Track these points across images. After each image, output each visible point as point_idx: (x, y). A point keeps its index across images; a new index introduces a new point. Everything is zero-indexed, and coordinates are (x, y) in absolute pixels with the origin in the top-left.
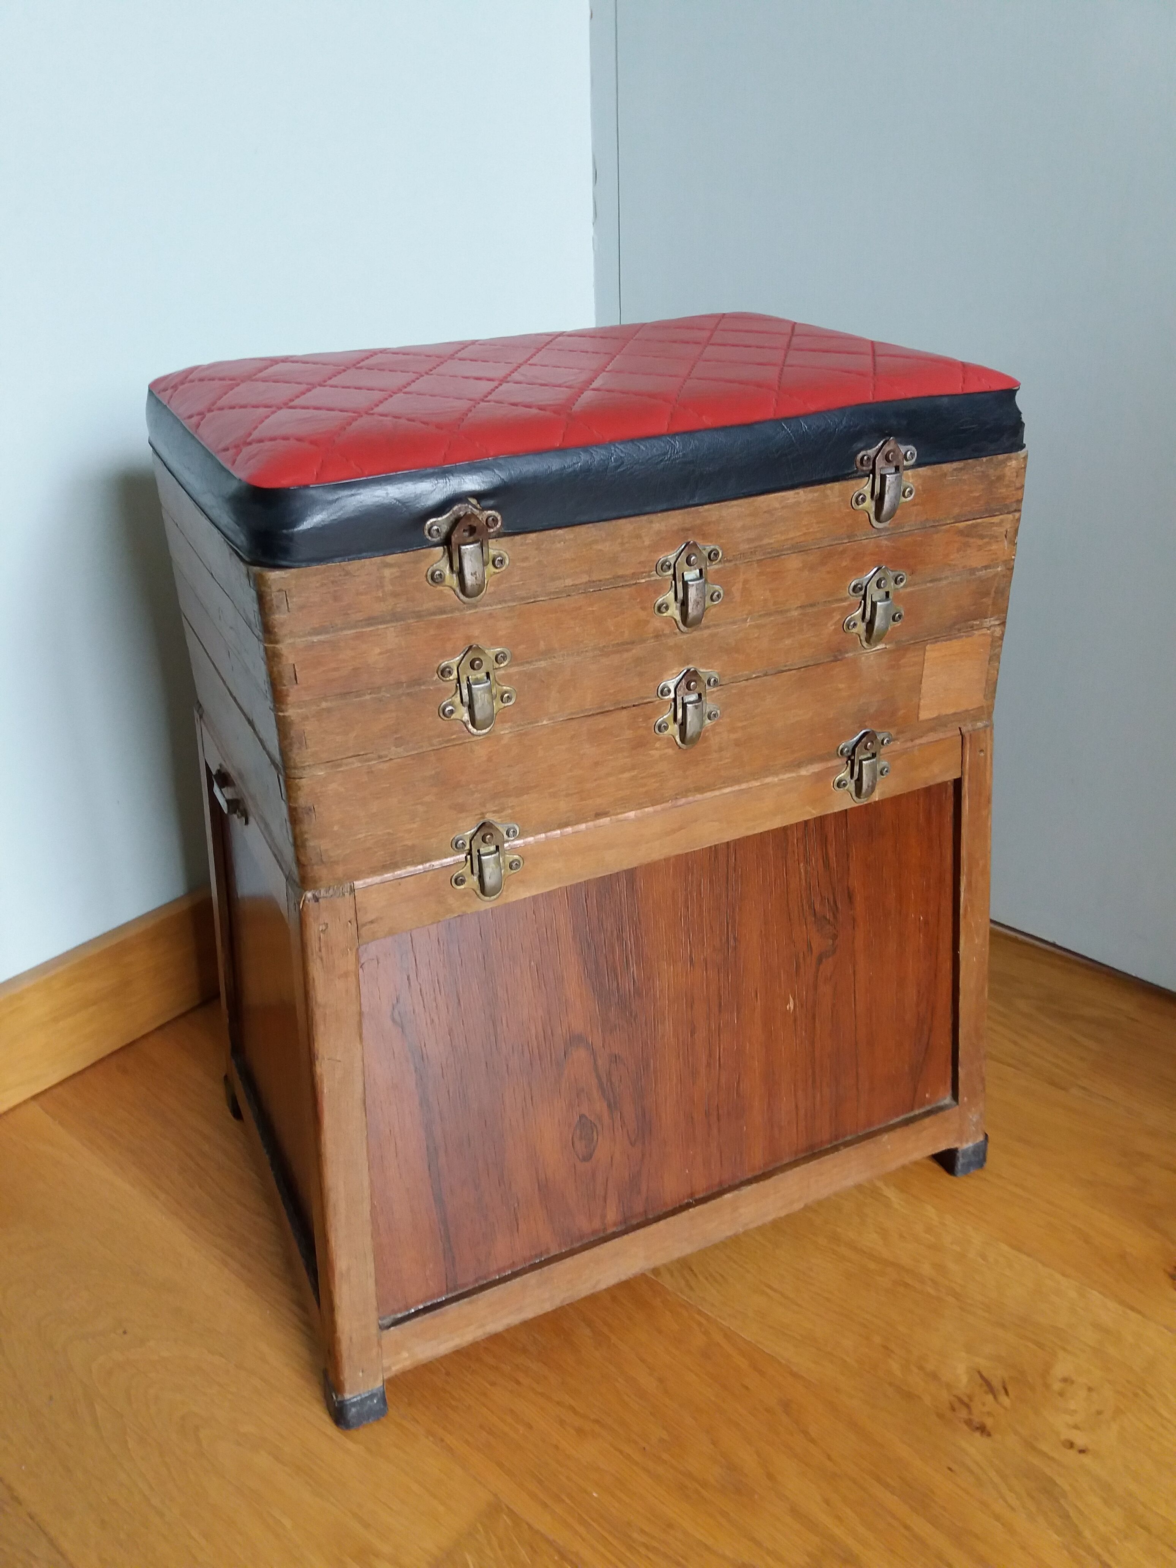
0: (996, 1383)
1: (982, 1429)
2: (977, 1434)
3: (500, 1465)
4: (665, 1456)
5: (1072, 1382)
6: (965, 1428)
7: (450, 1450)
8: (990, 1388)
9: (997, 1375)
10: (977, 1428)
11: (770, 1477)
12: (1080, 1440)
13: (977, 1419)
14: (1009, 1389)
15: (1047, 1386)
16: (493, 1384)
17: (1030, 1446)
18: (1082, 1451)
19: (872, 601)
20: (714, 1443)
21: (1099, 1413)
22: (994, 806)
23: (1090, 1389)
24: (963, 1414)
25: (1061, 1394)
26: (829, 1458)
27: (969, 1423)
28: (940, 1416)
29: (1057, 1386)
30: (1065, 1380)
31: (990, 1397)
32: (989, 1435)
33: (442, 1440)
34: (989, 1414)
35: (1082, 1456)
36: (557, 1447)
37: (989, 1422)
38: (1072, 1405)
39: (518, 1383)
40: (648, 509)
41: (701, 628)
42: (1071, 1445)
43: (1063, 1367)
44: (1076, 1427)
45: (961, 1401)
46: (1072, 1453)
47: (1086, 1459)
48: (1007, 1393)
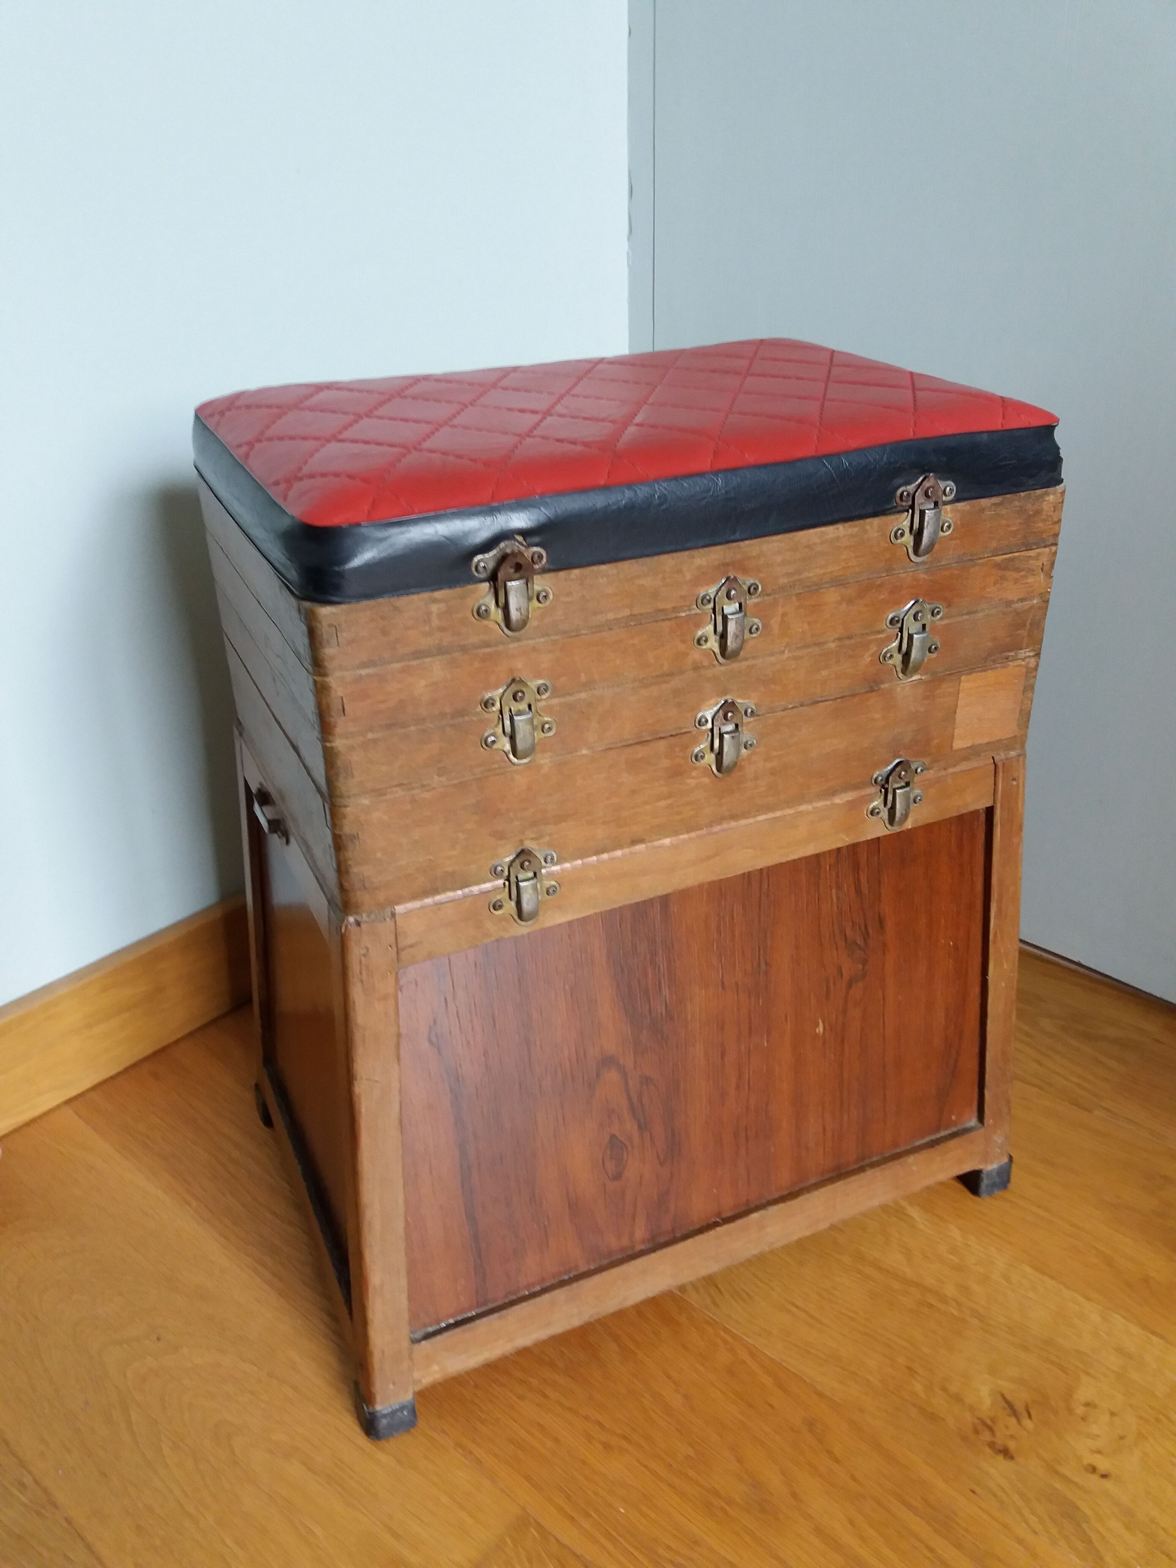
0: (1019, 1406)
1: (1005, 1453)
2: (1000, 1458)
3: (528, 1479)
4: (691, 1473)
5: (1095, 1407)
6: (988, 1450)
7: (479, 1462)
8: (1012, 1409)
9: (1021, 1398)
10: (1000, 1451)
11: (794, 1495)
12: (1103, 1464)
13: (1000, 1441)
14: (1033, 1412)
15: (1070, 1411)
16: (521, 1397)
17: (1052, 1470)
18: (1104, 1476)
19: (908, 633)
20: (740, 1460)
21: (1122, 1438)
22: (1025, 833)
23: (1113, 1414)
24: (986, 1436)
25: (1084, 1419)
26: (853, 1478)
27: (992, 1445)
28: (965, 1439)
29: (1080, 1410)
30: (1087, 1405)
31: (1013, 1420)
32: (1012, 1458)
33: (471, 1453)
34: (1012, 1437)
35: (1104, 1481)
36: (584, 1462)
37: (1012, 1445)
38: (1095, 1429)
39: (545, 1396)
40: (689, 545)
41: (739, 661)
42: (1093, 1469)
43: (1086, 1391)
44: (1099, 1452)
45: (984, 1424)
46: (1095, 1478)
47: (1107, 1484)
48: (1030, 1416)
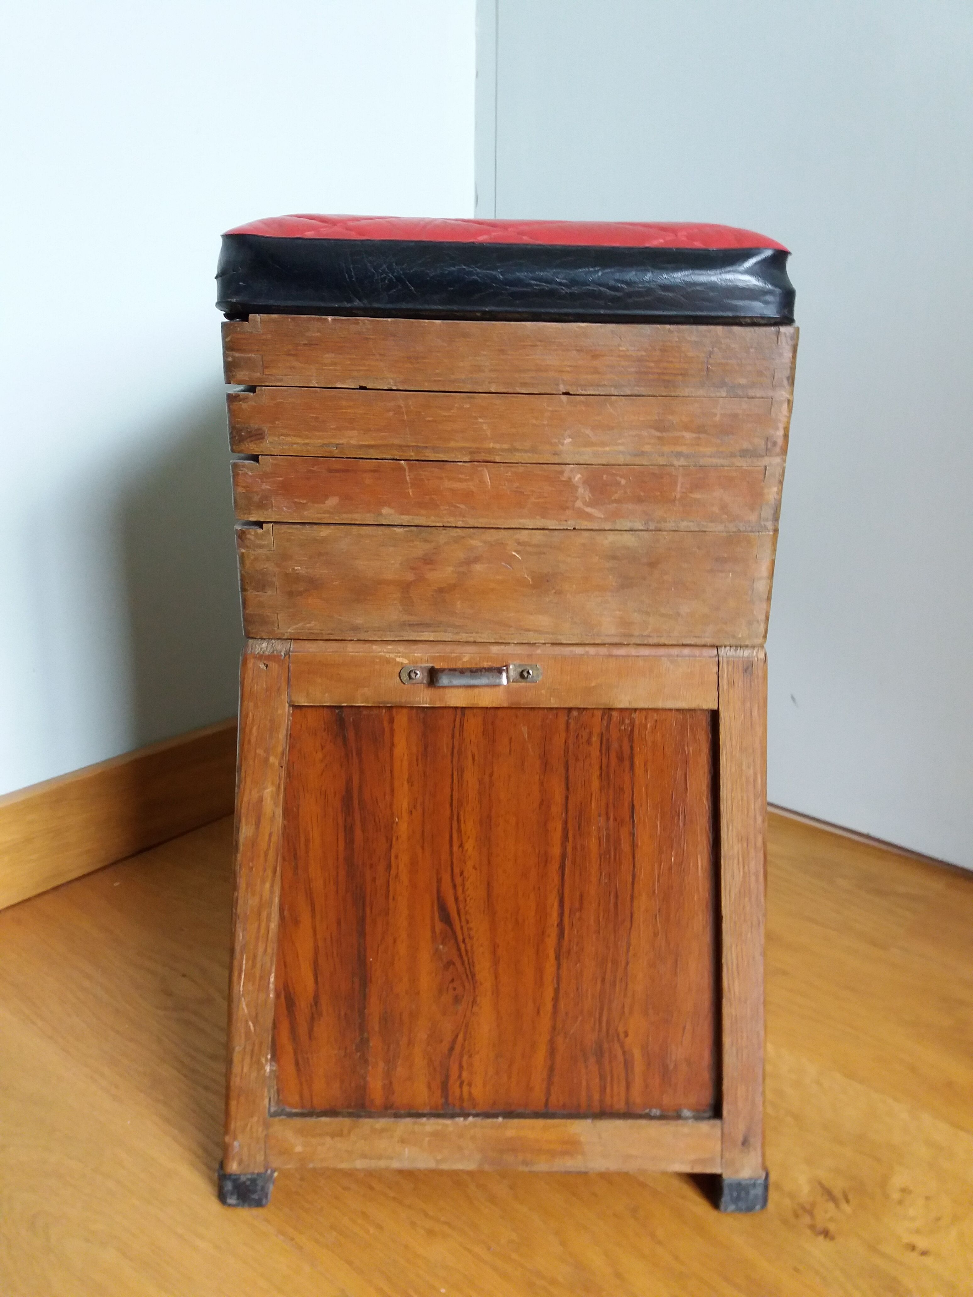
0: (837, 1192)
1: (826, 1233)
2: (821, 1238)
3: (350, 1263)
4: (514, 1256)
5: (910, 1192)
6: (809, 1232)
7: (300, 1248)
8: (829, 1195)
9: (838, 1185)
10: (820, 1233)
11: (618, 1275)
12: (922, 1243)
13: (820, 1226)
14: (851, 1197)
15: (886, 1196)
16: (346, 1189)
17: (873, 1248)
18: (924, 1253)
20: (563, 1244)
21: (938, 1219)
23: (927, 1198)
24: (807, 1220)
25: (900, 1202)
26: (676, 1258)
27: (812, 1227)
28: (785, 1222)
29: (896, 1196)
30: (904, 1190)
31: (831, 1205)
32: (832, 1238)
33: (292, 1239)
34: (831, 1219)
35: (923, 1258)
36: (406, 1247)
37: (832, 1227)
38: (911, 1212)
39: (371, 1188)
42: (913, 1248)
43: (899, 1179)
44: (918, 1232)
45: (803, 1208)
46: (914, 1255)
47: (928, 1261)
48: (847, 1201)
